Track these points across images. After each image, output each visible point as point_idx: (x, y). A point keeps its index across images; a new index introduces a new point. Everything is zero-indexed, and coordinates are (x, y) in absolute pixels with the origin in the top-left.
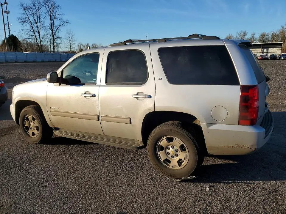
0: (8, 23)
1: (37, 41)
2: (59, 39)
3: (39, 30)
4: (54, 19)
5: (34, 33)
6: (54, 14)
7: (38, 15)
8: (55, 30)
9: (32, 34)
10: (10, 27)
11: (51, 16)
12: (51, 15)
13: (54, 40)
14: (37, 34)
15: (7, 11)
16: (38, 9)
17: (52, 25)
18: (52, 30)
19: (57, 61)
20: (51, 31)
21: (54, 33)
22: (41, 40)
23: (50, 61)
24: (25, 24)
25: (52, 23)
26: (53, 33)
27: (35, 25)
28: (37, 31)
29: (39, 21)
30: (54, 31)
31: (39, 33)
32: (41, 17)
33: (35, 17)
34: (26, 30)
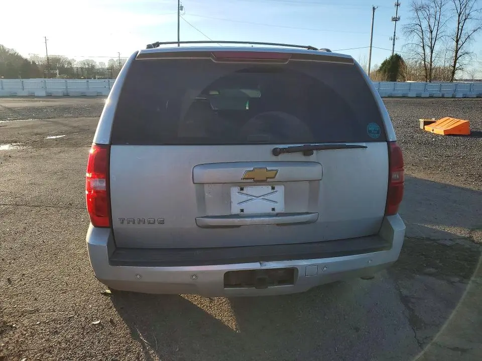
0: (395, 36)
1: (425, 62)
2: (466, 57)
3: (433, 43)
4: (465, 20)
5: (424, 50)
6: (467, 12)
7: (438, 17)
8: (463, 39)
9: (420, 50)
10: (395, 43)
11: (461, 16)
12: (460, 13)
13: (456, 59)
14: (428, 50)
15: (396, 17)
16: (440, 6)
17: (460, 30)
18: (457, 41)
19: (445, 96)
20: (454, 43)
21: (459, 46)
22: (433, 59)
23: (431, 97)
24: (412, 35)
25: (460, 28)
26: (457, 46)
27: (429, 35)
28: (430, 45)
29: (436, 27)
30: (460, 42)
31: (431, 48)
32: (442, 20)
33: (432, 20)
34: (410, 45)
